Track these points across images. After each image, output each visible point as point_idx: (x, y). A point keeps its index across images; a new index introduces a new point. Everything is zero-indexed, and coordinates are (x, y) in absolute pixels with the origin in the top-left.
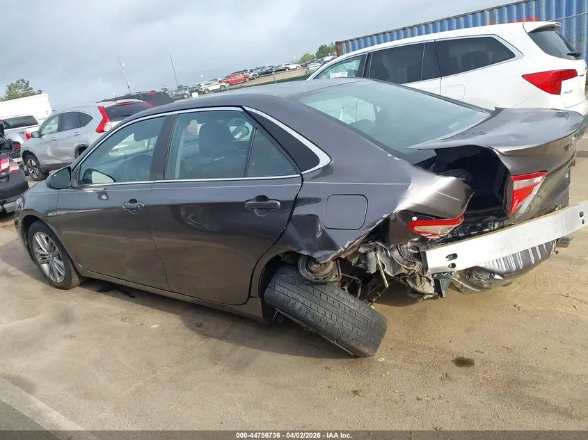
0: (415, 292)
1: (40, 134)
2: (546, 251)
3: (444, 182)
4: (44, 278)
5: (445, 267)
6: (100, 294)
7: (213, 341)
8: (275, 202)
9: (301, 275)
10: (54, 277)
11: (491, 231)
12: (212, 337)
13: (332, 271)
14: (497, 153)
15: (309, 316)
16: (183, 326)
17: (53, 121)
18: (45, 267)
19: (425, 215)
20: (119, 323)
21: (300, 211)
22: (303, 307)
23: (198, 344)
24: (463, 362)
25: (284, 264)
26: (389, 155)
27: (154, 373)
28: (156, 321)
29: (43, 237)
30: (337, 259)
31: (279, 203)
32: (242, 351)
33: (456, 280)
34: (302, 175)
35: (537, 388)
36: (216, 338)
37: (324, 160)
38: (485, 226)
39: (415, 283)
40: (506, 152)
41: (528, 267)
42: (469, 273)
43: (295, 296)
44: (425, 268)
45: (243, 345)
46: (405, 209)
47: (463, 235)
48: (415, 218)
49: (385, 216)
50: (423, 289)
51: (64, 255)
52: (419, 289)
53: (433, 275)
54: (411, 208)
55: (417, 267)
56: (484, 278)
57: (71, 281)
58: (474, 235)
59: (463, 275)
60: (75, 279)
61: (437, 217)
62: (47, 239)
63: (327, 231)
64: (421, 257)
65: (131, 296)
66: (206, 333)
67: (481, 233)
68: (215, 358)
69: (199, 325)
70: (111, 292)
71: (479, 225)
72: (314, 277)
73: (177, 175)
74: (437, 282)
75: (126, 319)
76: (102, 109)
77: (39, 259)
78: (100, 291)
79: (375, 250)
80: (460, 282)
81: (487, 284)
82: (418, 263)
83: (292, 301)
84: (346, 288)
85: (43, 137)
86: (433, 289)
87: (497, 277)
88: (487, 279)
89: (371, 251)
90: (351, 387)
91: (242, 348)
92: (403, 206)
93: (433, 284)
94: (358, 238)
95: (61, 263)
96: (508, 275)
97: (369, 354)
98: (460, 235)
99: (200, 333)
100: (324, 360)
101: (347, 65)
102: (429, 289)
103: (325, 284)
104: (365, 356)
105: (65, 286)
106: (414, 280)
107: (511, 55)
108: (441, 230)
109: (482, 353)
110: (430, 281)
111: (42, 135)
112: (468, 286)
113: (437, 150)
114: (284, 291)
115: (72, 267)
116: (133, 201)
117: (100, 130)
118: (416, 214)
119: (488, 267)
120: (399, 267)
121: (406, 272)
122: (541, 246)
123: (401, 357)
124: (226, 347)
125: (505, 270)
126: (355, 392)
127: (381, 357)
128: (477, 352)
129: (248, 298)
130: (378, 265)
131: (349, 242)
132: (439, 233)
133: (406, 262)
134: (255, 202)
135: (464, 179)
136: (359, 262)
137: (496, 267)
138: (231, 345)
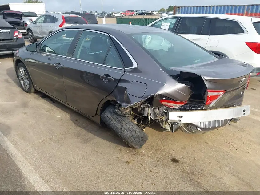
0: (162, 127)
1: (36, 22)
2: (225, 123)
3: (180, 86)
4: (21, 86)
5: (176, 120)
6: (41, 98)
7: (79, 128)
8: (112, 78)
9: (115, 110)
10: (25, 87)
11: (201, 110)
12: (80, 126)
13: (128, 112)
14: (204, 79)
15: (115, 128)
16: (70, 119)
17: (43, 17)
18: (22, 82)
19: (169, 98)
20: (45, 112)
21: (121, 84)
22: (113, 124)
23: (73, 128)
24: (175, 161)
25: (111, 104)
26: (161, 69)
27: (52, 136)
28: (60, 115)
29: (23, 69)
30: (131, 107)
31: (113, 79)
32: (90, 135)
33: (182, 126)
34: (125, 69)
35: (199, 178)
36: (81, 127)
37: (135, 65)
38: (199, 107)
39: (162, 124)
40: (207, 79)
41: (214, 128)
42: (188, 125)
43: (112, 119)
44: (167, 119)
45: (90, 133)
46: (160, 93)
47: (188, 108)
48: (164, 98)
49: (152, 95)
50: (166, 127)
51: (30, 79)
52: (164, 127)
53: (171, 122)
54: (164, 94)
55: (164, 118)
56: (193, 129)
57: (31, 91)
58: (193, 110)
59: (185, 125)
60: (33, 90)
61: (174, 100)
62: (24, 70)
63: (129, 95)
64: (167, 114)
65: (53, 102)
66: (78, 124)
67: (196, 109)
68: (78, 135)
69: (76, 121)
70: (45, 98)
71: (197, 106)
72: (120, 113)
73: (78, 57)
74: (172, 125)
75: (48, 111)
76: (63, 17)
77: (20, 78)
78: (42, 97)
79: (149, 107)
80: (184, 128)
81: (194, 131)
82: (165, 116)
83: (110, 120)
84: (136, 119)
85: (37, 24)
86: (170, 128)
87: (199, 129)
88: (195, 129)
89: (146, 107)
90: (126, 160)
91: (90, 134)
92: (160, 92)
93: (170, 126)
94: (140, 101)
95: (28, 82)
96: (204, 129)
97: (137, 148)
98: (187, 108)
99: (75, 124)
100: (121, 146)
101: (171, 21)
102: (168, 128)
103: (125, 116)
104: (135, 148)
105: (28, 92)
106: (162, 123)
107: (242, 31)
108: (174, 105)
109: (184, 158)
110: (169, 125)
111: (36, 23)
112: (187, 130)
113: (181, 72)
114: (108, 115)
115: (32, 84)
116: (58, 63)
117: (61, 26)
118: (165, 97)
119: (196, 124)
120: (157, 116)
121: (159, 119)
122: (222, 121)
123: (151, 152)
124: (84, 132)
125: (203, 127)
126: (127, 162)
127: (143, 150)
128: (182, 158)
129: (95, 115)
130: (148, 114)
131: (136, 102)
132: (174, 106)
133: (160, 115)
134: (104, 76)
135: (189, 86)
136: (141, 110)
137: (199, 125)
138: (86, 131)
